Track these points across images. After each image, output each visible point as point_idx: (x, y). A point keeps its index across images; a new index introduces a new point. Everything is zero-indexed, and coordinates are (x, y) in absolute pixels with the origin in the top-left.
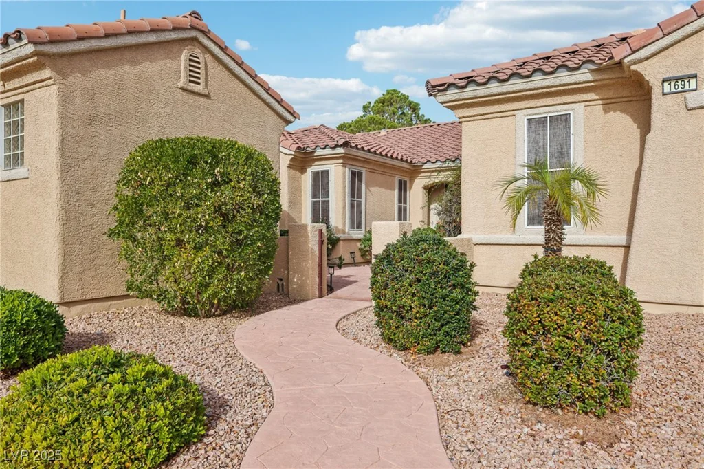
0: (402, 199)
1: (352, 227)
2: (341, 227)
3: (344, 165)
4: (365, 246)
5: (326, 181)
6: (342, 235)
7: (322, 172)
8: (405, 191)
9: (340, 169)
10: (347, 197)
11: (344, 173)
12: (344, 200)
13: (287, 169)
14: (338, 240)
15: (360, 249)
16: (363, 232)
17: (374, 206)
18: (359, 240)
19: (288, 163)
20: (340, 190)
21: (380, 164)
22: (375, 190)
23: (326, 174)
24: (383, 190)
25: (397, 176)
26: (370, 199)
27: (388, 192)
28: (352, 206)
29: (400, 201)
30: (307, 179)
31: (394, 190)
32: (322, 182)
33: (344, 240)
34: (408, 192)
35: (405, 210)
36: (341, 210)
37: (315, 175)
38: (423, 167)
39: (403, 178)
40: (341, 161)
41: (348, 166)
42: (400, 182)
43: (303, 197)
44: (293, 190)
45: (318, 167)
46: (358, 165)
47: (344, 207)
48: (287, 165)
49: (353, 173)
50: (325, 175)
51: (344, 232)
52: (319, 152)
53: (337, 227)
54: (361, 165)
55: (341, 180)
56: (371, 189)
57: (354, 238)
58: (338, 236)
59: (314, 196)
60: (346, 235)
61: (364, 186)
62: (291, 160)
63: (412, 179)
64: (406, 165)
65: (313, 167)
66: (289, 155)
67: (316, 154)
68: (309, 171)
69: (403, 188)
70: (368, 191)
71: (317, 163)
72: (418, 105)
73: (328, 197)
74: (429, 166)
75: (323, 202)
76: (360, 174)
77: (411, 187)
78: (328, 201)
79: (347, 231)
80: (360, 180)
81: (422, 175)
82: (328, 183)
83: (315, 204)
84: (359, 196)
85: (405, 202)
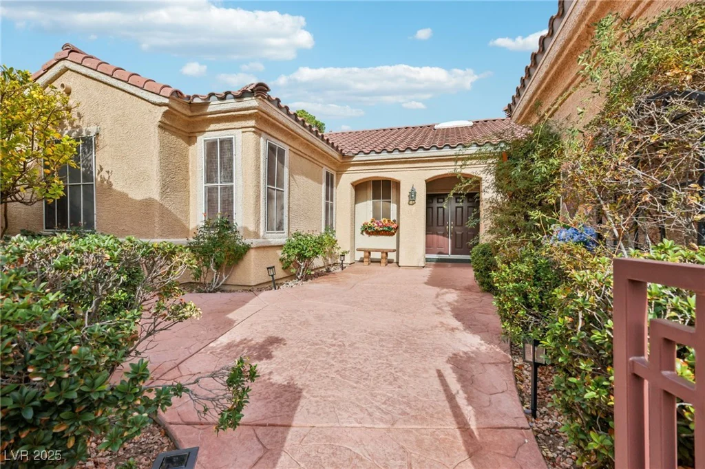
0: (329, 196)
1: (269, 228)
2: (252, 228)
3: (258, 131)
4: (289, 256)
5: (227, 155)
6: (254, 241)
7: (222, 142)
8: (332, 187)
9: (251, 136)
10: (262, 181)
11: (258, 144)
12: (258, 186)
13: (157, 130)
14: (247, 248)
15: (282, 260)
16: (286, 234)
17: (299, 200)
18: (280, 246)
19: (159, 118)
20: (251, 170)
21: (308, 145)
22: (300, 179)
23: (227, 144)
24: (310, 181)
25: (325, 167)
26: (295, 190)
27: (315, 184)
28: (270, 197)
29: (327, 198)
30: (197, 152)
31: (321, 184)
32: (221, 158)
33: (258, 248)
34: (334, 188)
35: (332, 208)
36: (252, 201)
37: (211, 146)
38: (354, 159)
39: (331, 172)
40: (252, 123)
41: (263, 134)
42: (327, 173)
43: (190, 181)
44: (170, 167)
45: (214, 133)
46: (279, 137)
47: (258, 197)
48: (157, 123)
49: (272, 149)
50: (226, 146)
51: (257, 235)
52: (215, 106)
53: (245, 229)
54: (284, 140)
55: (252, 155)
56: (297, 177)
57: (273, 244)
58: (248, 241)
59: (209, 178)
60: (261, 240)
61: (286, 170)
62: (166, 114)
63: (339, 174)
64: (336, 155)
65: (207, 134)
66: (160, 105)
67: (210, 109)
68: (201, 140)
69: (330, 182)
70: (291, 178)
71: (213, 127)
72: (324, 124)
73: (232, 181)
74: (361, 157)
75: (224, 189)
76: (282, 152)
77: (337, 183)
78: (232, 187)
79: (262, 234)
80: (282, 161)
81: (351, 168)
82: (231, 160)
83: (210, 192)
84: (281, 184)
85: (332, 200)
